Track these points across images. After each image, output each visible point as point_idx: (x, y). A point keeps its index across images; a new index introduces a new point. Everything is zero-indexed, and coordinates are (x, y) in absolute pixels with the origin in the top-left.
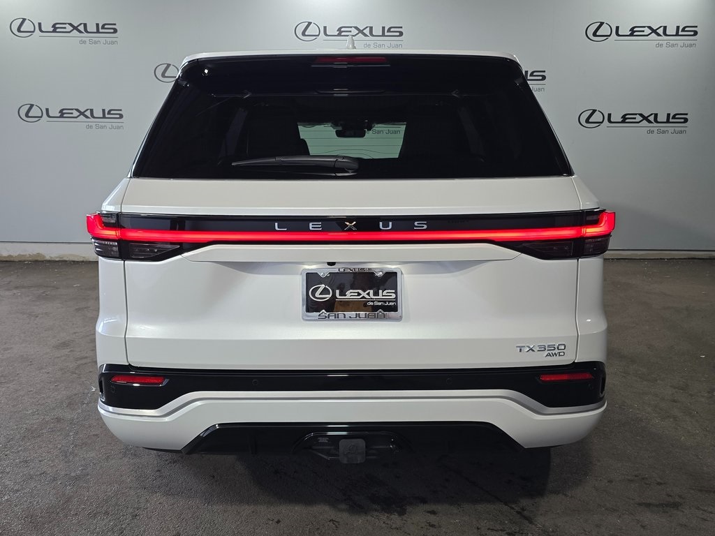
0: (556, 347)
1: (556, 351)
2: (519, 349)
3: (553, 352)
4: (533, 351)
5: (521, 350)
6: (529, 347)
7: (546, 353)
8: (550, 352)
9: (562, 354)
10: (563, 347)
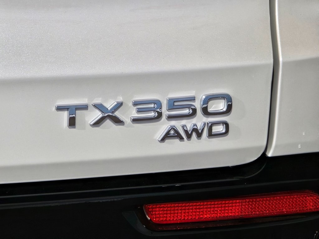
0: (198, 105)
1: (200, 121)
2: (65, 115)
3: (189, 124)
4: (117, 121)
5: (72, 122)
6: (99, 107)
7: (163, 127)
8: (178, 124)
9: (220, 129)
10: (221, 106)
